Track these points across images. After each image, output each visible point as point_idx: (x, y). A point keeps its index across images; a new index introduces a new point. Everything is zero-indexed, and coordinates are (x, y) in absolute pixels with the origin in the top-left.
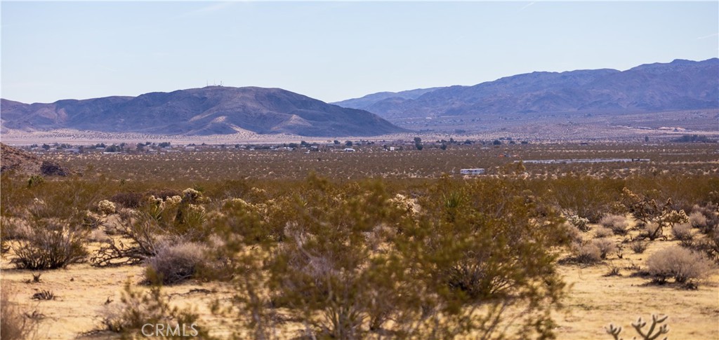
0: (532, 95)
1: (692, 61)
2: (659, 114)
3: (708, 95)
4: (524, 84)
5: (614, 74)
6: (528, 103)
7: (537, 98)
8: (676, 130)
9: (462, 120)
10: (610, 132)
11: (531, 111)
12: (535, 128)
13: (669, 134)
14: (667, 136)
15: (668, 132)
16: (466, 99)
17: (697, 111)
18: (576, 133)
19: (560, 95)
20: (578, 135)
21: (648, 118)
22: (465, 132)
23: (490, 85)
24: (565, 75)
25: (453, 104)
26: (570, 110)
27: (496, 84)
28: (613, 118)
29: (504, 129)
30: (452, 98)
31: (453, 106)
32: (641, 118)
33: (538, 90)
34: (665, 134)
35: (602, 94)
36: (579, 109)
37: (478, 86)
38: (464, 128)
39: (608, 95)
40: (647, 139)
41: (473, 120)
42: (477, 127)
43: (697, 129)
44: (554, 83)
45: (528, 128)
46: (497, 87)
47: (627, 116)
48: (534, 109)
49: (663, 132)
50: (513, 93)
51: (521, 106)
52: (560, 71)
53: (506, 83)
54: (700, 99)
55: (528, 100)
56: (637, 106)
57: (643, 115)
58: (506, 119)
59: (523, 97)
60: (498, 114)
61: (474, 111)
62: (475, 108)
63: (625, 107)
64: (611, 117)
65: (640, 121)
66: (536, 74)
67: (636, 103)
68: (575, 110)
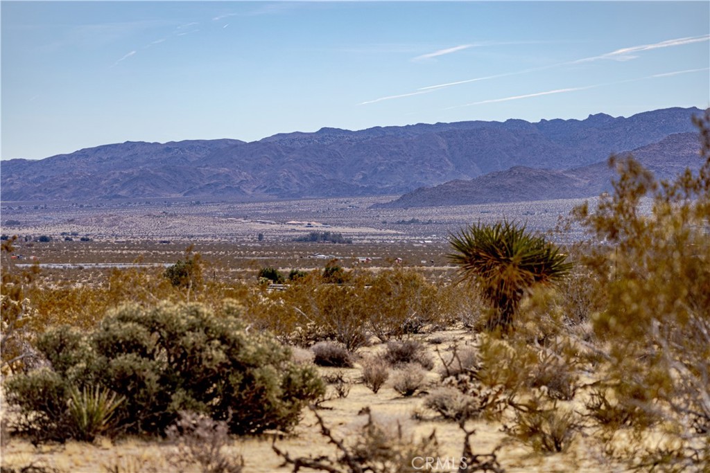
0: (121, 173)
1: (347, 131)
2: (293, 202)
3: (365, 178)
4: (112, 158)
5: (236, 146)
6: (115, 185)
7: (127, 179)
8: (309, 225)
9: (20, 208)
10: (218, 227)
11: (119, 196)
12: (115, 220)
13: (298, 231)
14: (296, 233)
15: (297, 229)
16: (30, 178)
17: (345, 200)
18: (170, 228)
19: (160, 174)
20: (172, 230)
21: (277, 208)
22: (19, 223)
23: (65, 159)
24: (170, 146)
25: (12, 184)
26: (173, 196)
27: (74, 158)
28: (230, 207)
29: (72, 220)
30: (11, 176)
31: (12, 187)
32: (267, 208)
33: (130, 167)
34: (294, 230)
35: (219, 174)
36: (185, 195)
37: (48, 160)
38: (21, 218)
39: (227, 176)
40: (261, 237)
41: (36, 208)
42: (39, 217)
43: (340, 225)
44: (154, 158)
45: (105, 219)
46: (75, 162)
47: (249, 205)
48: (123, 193)
49: (290, 227)
50: (96, 170)
51: (106, 189)
52: (163, 142)
53: (87, 156)
54: (354, 183)
55: (116, 181)
56: (266, 192)
57: (271, 204)
58: (81, 206)
59: (109, 176)
60: (73, 200)
61: (38, 194)
62: (40, 191)
63: (250, 192)
64: (227, 206)
65: (265, 212)
66: (129, 145)
67: (265, 187)
68: (180, 196)
